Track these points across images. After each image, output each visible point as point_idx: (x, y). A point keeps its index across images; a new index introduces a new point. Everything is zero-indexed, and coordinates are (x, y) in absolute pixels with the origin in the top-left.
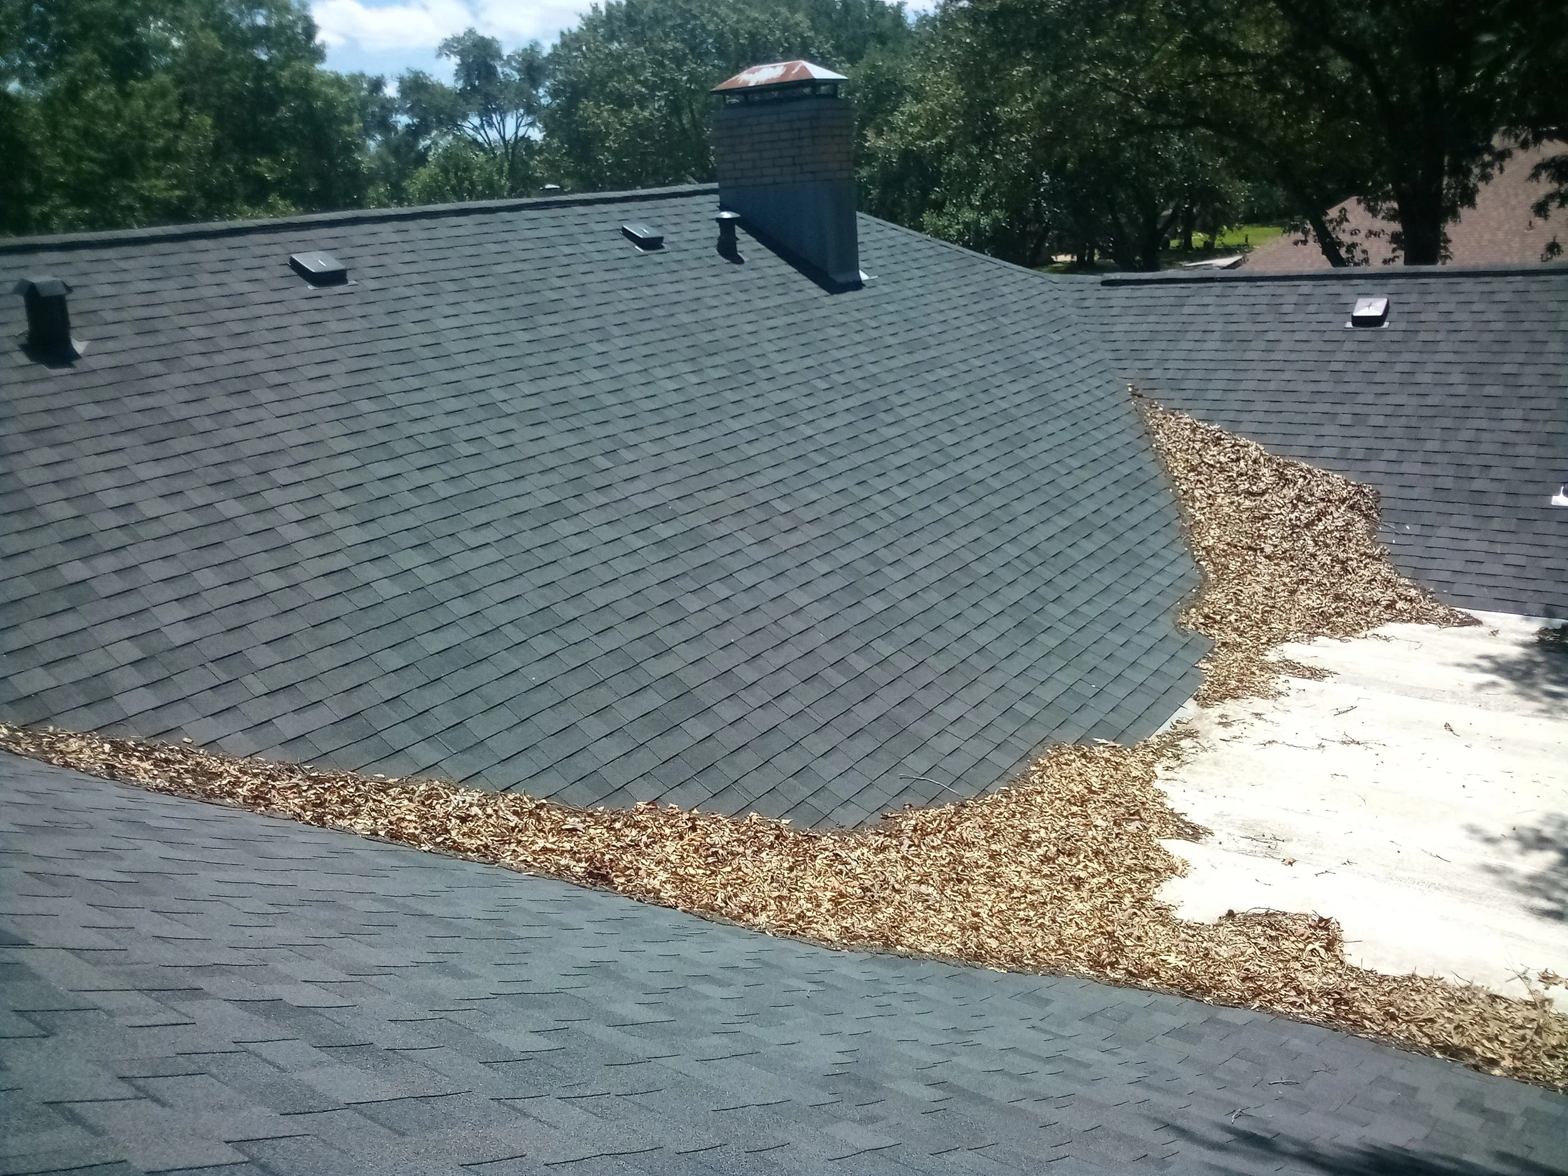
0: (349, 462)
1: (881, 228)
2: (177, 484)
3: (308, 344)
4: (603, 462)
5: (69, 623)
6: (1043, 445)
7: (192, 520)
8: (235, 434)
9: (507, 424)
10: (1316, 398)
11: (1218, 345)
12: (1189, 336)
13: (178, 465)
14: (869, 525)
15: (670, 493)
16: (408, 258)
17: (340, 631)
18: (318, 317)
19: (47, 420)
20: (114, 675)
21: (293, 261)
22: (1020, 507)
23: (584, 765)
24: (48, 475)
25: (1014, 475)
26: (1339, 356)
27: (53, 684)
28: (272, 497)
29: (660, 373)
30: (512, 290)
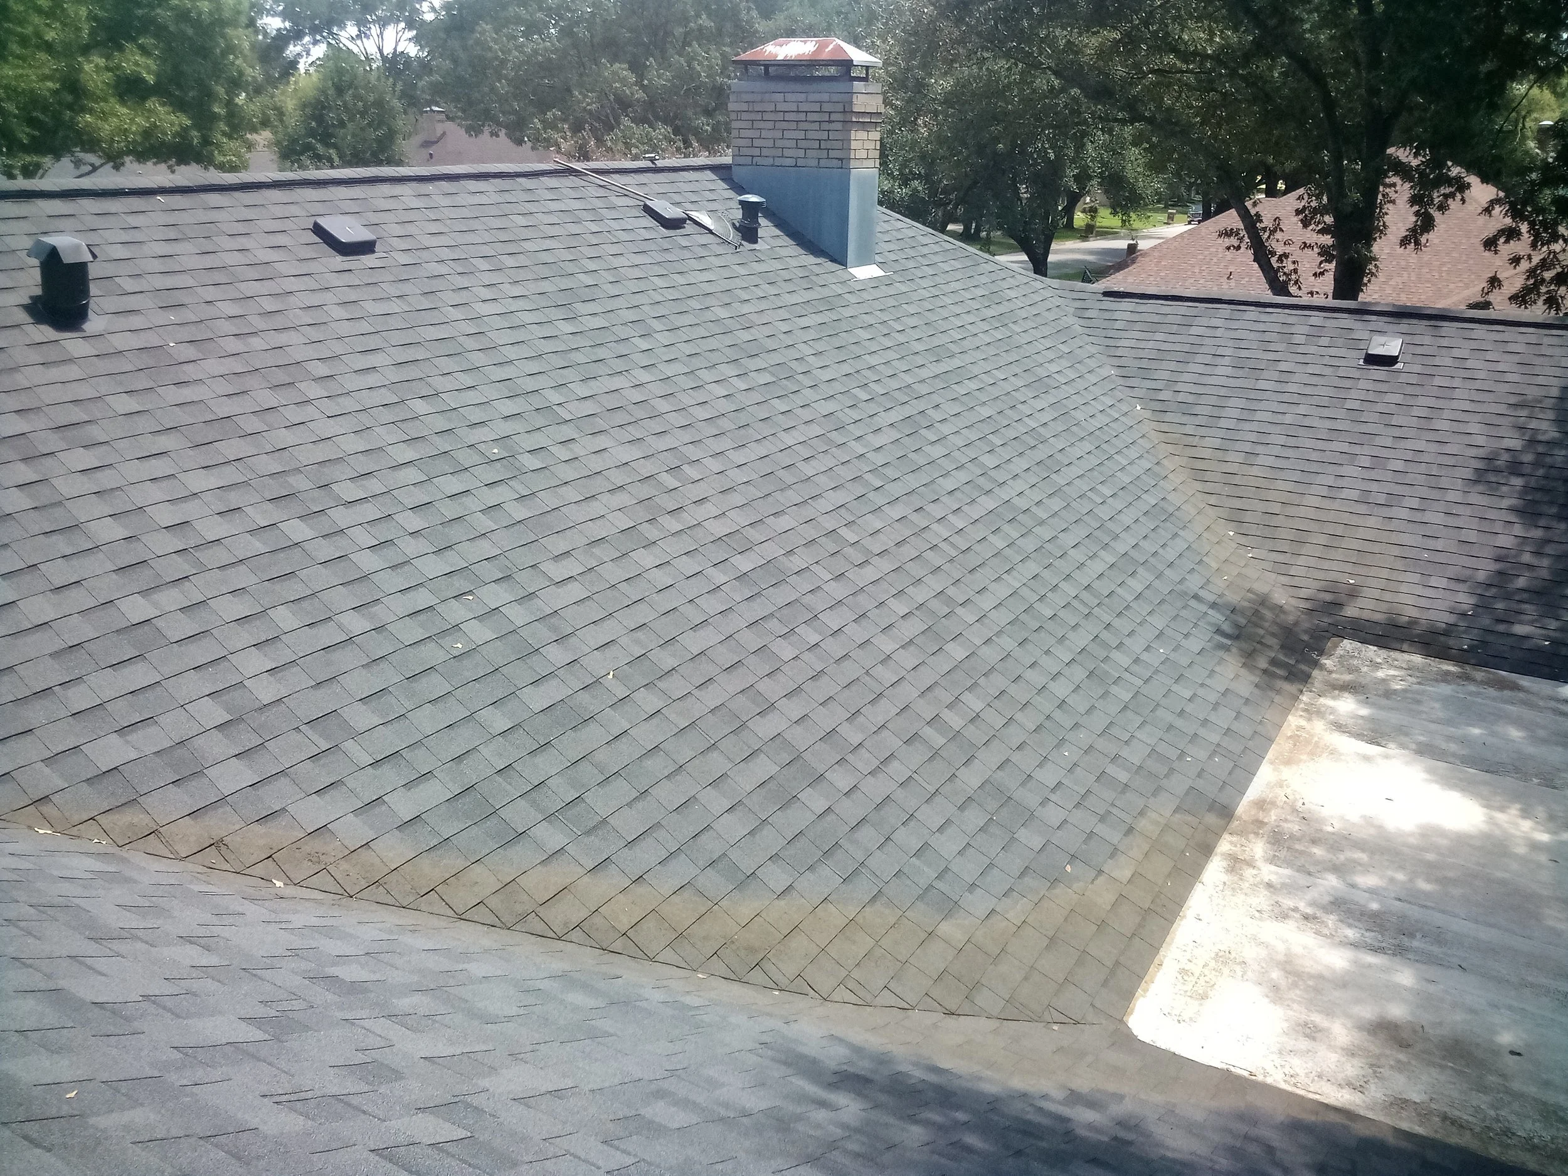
0: (411, 475)
1: (887, 218)
2: (235, 499)
3: (345, 328)
4: (670, 481)
5: (138, 675)
6: (1075, 471)
7: (258, 545)
8: (286, 437)
9: (568, 432)
10: (1335, 435)
11: (1229, 371)
12: (1199, 358)
13: (230, 475)
14: (935, 559)
15: (740, 519)
16: (434, 228)
17: (436, 685)
18: (353, 295)
19: (77, 414)
20: (199, 742)
21: (316, 225)
22: (1069, 540)
23: (711, 846)
24: (86, 485)
25: (1056, 504)
26: (1354, 394)
27: (133, 755)
28: (341, 517)
29: (706, 376)
30: (545, 271)
